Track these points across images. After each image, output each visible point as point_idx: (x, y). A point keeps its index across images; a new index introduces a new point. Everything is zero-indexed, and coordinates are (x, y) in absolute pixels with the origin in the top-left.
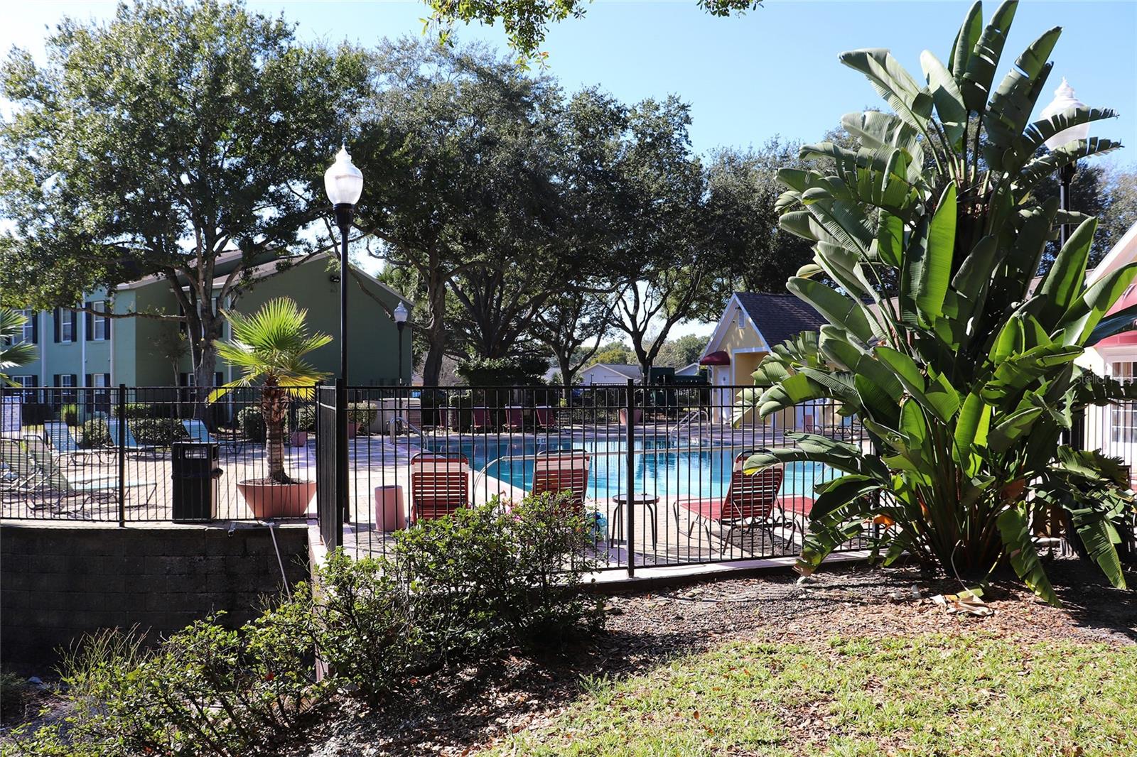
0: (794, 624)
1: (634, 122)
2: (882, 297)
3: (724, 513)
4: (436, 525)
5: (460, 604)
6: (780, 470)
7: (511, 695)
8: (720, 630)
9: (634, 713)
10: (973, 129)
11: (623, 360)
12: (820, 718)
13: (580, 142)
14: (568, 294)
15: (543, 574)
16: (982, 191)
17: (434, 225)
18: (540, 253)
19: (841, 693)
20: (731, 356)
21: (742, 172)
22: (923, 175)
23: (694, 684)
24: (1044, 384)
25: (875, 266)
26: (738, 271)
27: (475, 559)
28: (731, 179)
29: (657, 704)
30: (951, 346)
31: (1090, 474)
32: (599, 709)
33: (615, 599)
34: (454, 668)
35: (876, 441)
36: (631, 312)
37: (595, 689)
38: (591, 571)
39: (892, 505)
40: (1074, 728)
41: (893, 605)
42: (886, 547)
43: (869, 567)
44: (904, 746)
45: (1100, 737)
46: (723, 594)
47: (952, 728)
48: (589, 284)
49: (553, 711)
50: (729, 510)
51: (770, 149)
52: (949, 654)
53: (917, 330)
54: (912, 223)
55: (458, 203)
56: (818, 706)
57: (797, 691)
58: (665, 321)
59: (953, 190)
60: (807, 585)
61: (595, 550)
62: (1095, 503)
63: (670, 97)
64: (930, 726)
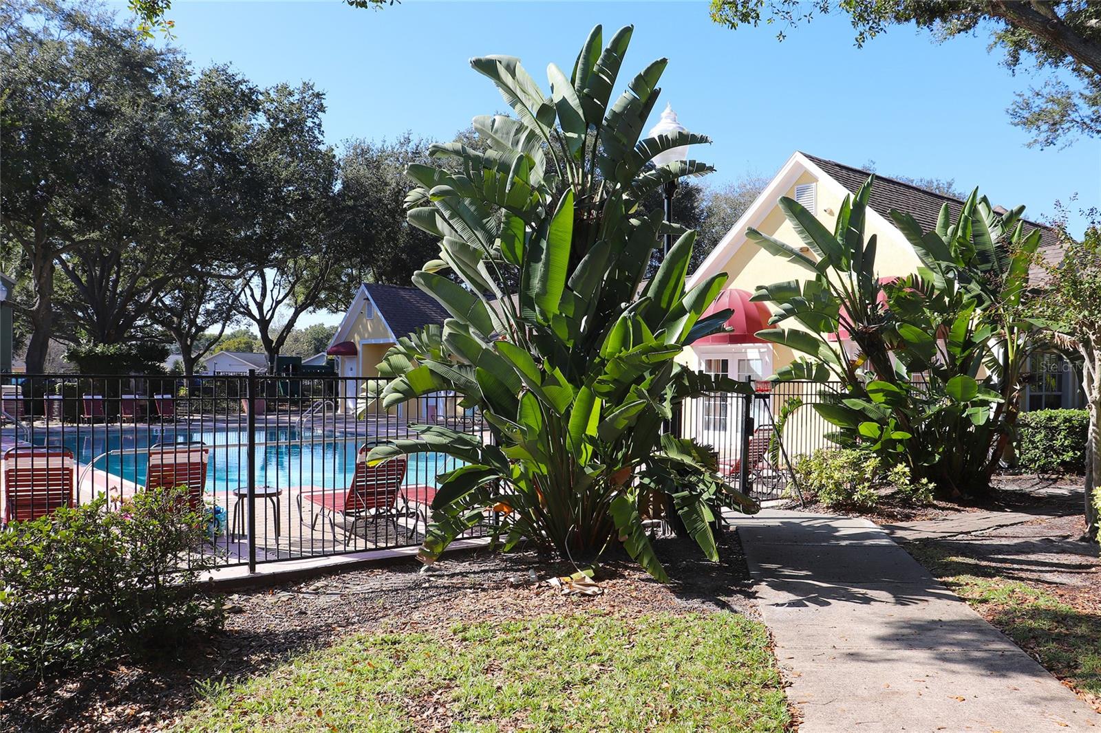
0: (417, 613)
1: (267, 105)
2: (504, 293)
3: (347, 505)
4: (30, 528)
5: (60, 613)
6: (403, 461)
7: (119, 709)
8: (344, 623)
9: (255, 716)
10: (590, 141)
11: (249, 348)
12: (443, 705)
13: (209, 120)
14: (192, 279)
15: (156, 574)
16: (597, 199)
17: (41, 196)
18: (162, 234)
19: (464, 679)
20: (359, 348)
21: (375, 164)
22: (545, 179)
23: (317, 681)
24: (648, 377)
25: (497, 264)
26: (366, 263)
27: (78, 563)
28: (363, 171)
29: (279, 705)
30: (566, 342)
31: (688, 460)
32: (216, 716)
33: (236, 597)
34: (51, 686)
35: (495, 432)
36: (258, 299)
37: (212, 695)
38: (208, 569)
39: (510, 493)
40: (670, 693)
41: (512, 590)
42: (506, 533)
43: (490, 554)
44: (523, 726)
45: (692, 698)
46: (347, 585)
47: (567, 704)
48: (214, 269)
49: (167, 722)
50: (353, 502)
51: (402, 144)
52: (563, 633)
53: (536, 326)
54: (533, 224)
55: (68, 175)
56: (441, 694)
57: (420, 680)
58: (293, 310)
59: (571, 197)
60: (431, 573)
61: (214, 546)
62: (692, 486)
63: (304, 83)
64: (546, 704)
